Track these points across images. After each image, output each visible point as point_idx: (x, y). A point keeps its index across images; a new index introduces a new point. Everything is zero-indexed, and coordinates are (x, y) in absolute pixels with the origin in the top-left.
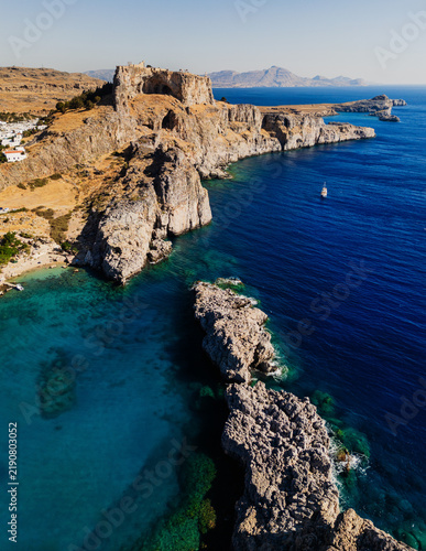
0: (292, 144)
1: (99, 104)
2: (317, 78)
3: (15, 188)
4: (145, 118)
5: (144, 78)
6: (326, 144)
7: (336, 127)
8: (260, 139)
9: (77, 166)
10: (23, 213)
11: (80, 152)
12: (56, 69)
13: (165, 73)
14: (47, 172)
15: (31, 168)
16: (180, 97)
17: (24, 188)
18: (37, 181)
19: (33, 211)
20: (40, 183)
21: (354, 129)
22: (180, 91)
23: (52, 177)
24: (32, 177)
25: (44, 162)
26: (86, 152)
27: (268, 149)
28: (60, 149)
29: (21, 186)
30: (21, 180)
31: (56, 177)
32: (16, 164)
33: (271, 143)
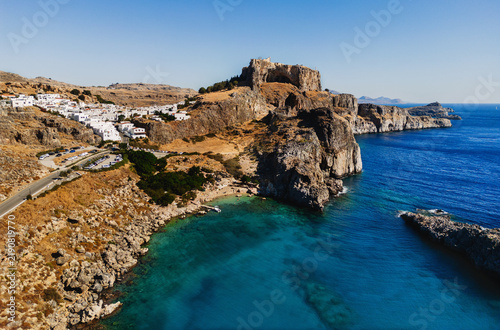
0: (385, 128)
1: (239, 86)
2: (363, 98)
3: (180, 141)
4: (272, 98)
5: (269, 70)
6: (412, 129)
7: (419, 118)
8: (359, 122)
9: (227, 128)
10: (197, 156)
11: (230, 117)
12: (172, 85)
13: (286, 67)
14: (203, 131)
15: (192, 127)
16: (298, 84)
17: (188, 141)
18: (197, 137)
19: (204, 154)
20: (200, 139)
21: (433, 119)
22: (298, 80)
23: (207, 136)
24: (193, 134)
25: (202, 123)
26: (234, 118)
27: (366, 131)
28: (214, 114)
29: (185, 140)
30: (185, 136)
31: (211, 135)
32: (183, 123)
33: (368, 126)
